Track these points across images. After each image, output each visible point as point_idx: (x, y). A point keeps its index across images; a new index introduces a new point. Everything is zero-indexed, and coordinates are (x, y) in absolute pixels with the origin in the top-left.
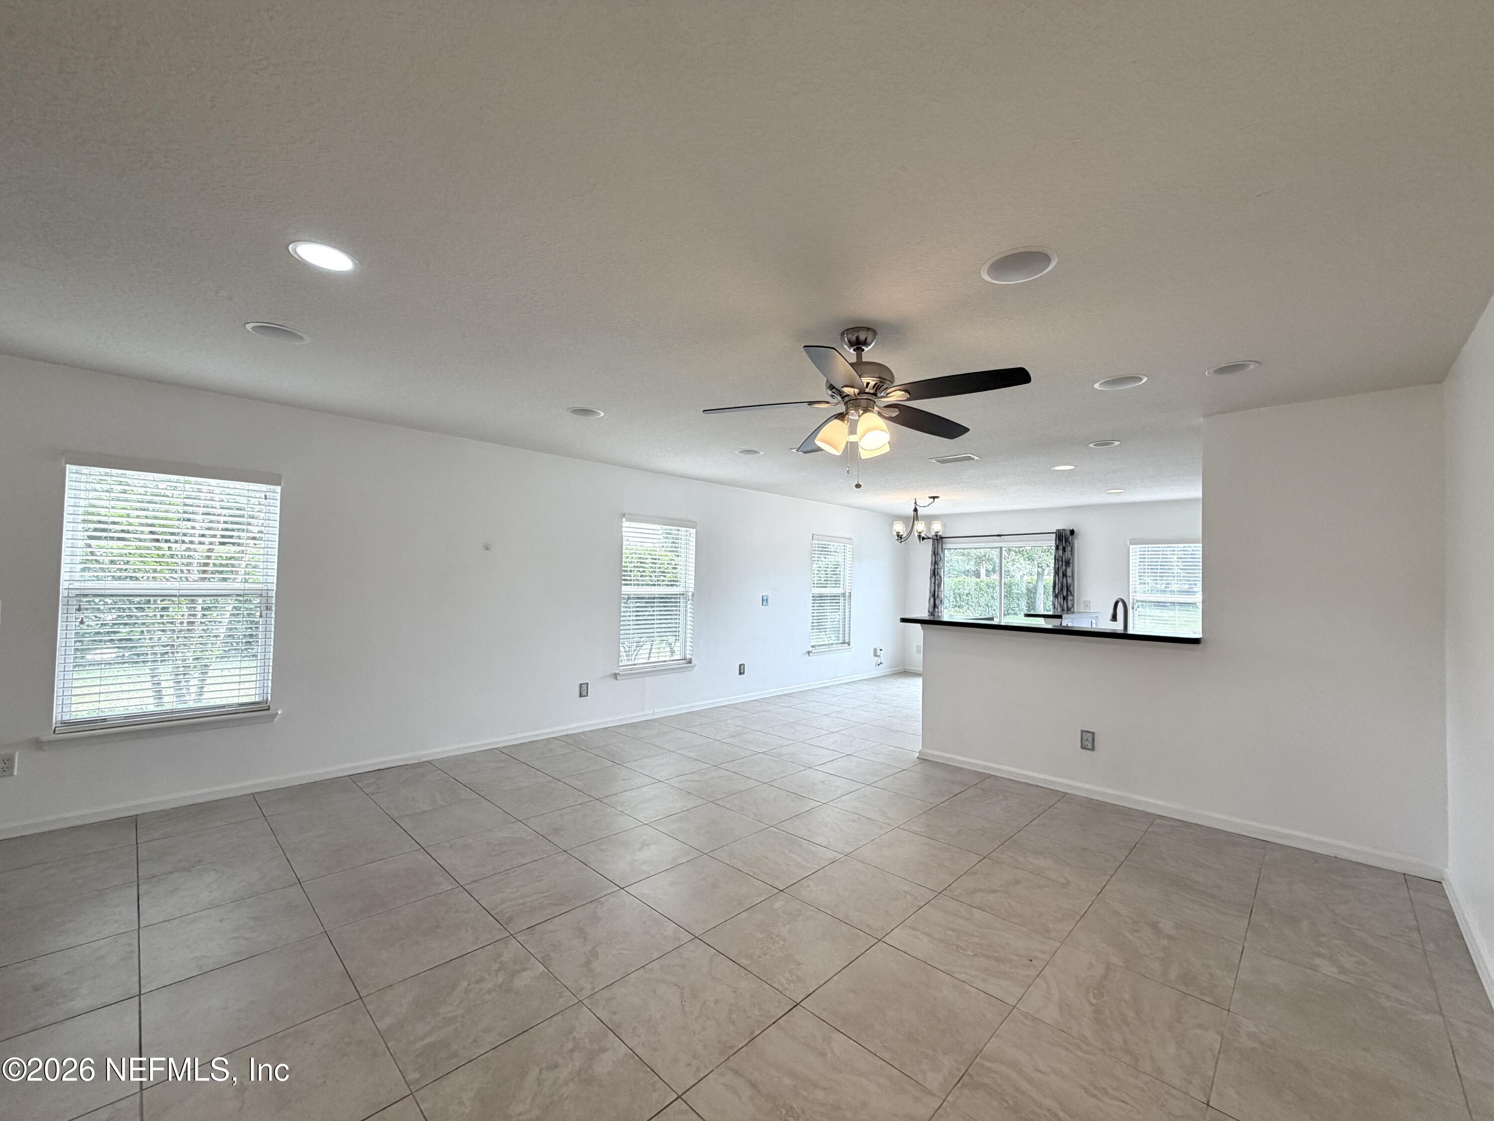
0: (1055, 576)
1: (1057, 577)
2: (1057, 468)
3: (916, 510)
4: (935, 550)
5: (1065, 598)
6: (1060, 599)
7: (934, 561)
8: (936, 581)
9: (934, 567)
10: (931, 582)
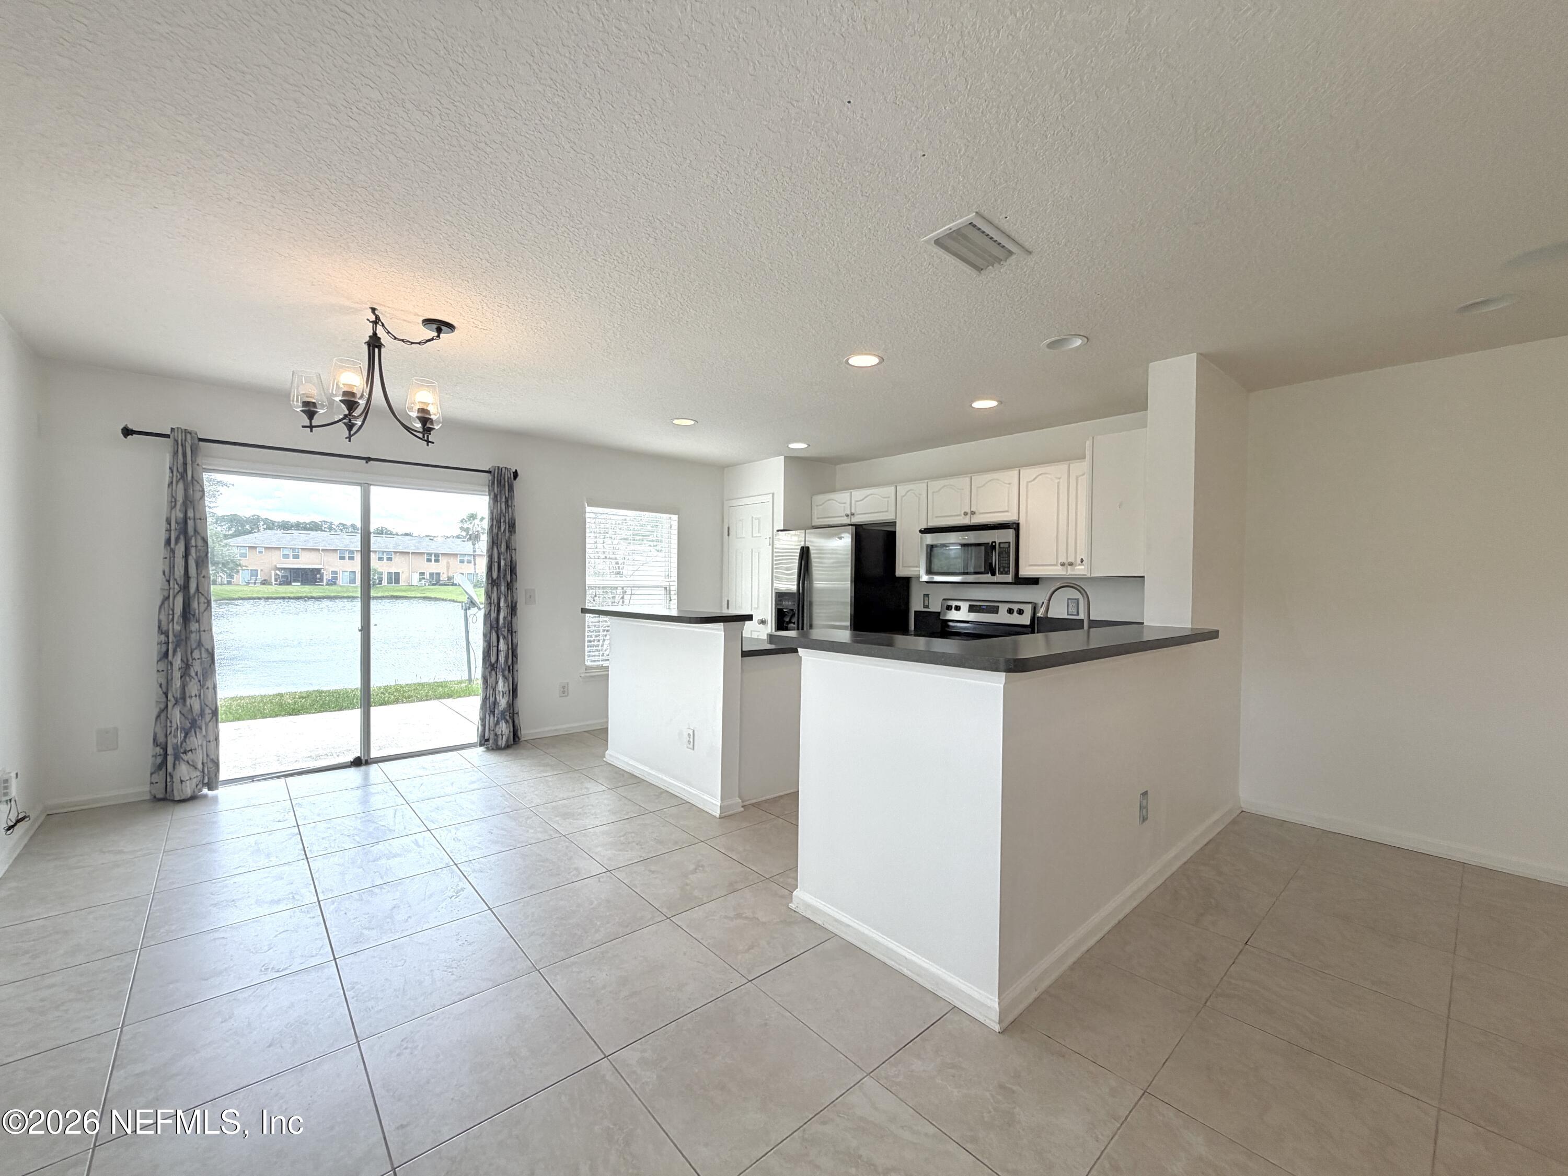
0: (492, 549)
1: (496, 551)
4: (185, 470)
5: (510, 586)
6: (503, 588)
7: (180, 499)
8: (193, 551)
9: (180, 515)
10: (173, 551)
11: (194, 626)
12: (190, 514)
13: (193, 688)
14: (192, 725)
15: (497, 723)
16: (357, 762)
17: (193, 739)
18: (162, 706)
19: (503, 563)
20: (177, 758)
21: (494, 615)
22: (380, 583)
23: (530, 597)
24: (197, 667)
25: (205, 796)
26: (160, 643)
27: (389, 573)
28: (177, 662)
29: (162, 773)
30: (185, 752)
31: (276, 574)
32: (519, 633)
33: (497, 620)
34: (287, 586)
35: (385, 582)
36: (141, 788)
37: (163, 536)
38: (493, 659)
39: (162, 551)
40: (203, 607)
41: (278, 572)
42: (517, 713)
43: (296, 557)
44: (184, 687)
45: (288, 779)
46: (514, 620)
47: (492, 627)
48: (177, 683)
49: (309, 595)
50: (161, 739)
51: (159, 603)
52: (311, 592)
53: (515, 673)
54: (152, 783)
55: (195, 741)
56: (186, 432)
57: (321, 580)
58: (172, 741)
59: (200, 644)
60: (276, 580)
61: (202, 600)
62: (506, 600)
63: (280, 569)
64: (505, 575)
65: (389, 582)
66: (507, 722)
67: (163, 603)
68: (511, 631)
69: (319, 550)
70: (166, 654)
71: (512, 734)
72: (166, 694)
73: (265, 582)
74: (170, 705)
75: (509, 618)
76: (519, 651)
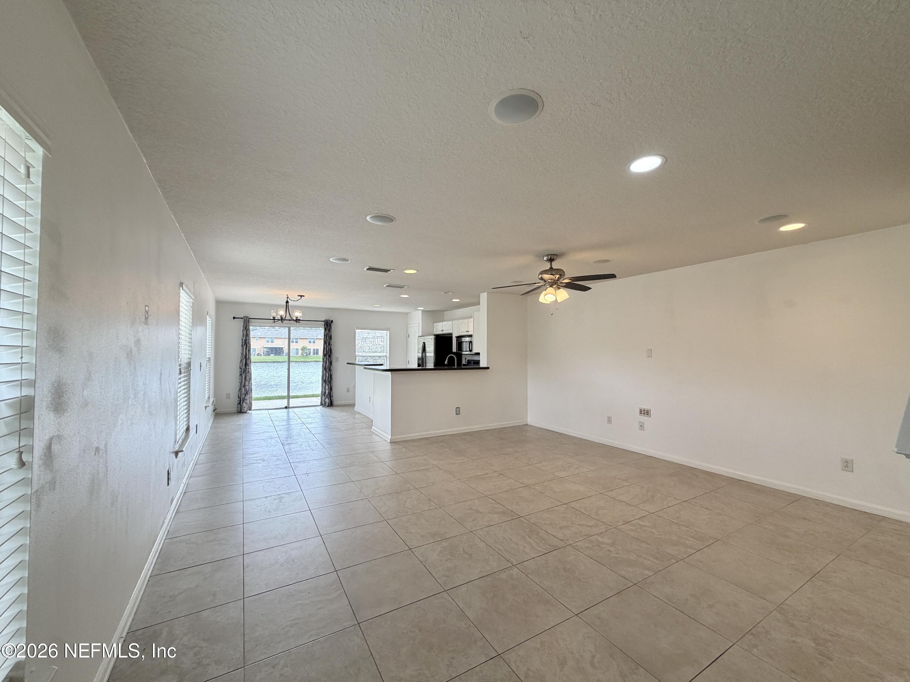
0: (324, 345)
1: (325, 345)
2: (402, 296)
3: (287, 302)
4: (246, 327)
5: (330, 356)
6: (327, 357)
7: (245, 334)
8: (248, 347)
9: (245, 338)
10: (243, 348)
11: (247, 367)
12: (247, 338)
13: (247, 383)
14: (246, 393)
15: (325, 399)
16: (286, 408)
17: (247, 396)
18: (240, 388)
19: (327, 349)
20: (243, 401)
21: (325, 365)
22: (310, 354)
23: (337, 360)
24: (248, 378)
25: (249, 413)
26: (240, 371)
27: (314, 349)
28: (244, 377)
29: (240, 405)
30: (245, 400)
31: (264, 350)
32: (333, 371)
33: (326, 366)
34: (268, 356)
35: (312, 354)
36: (235, 410)
37: (241, 344)
38: (324, 379)
39: (241, 348)
40: (249, 362)
41: (264, 349)
42: (332, 396)
43: (272, 342)
44: (245, 383)
45: (269, 411)
46: (331, 367)
47: (324, 369)
48: (243, 382)
49: (278, 360)
50: (240, 396)
51: (240, 361)
52: (278, 359)
53: (331, 383)
54: (237, 408)
55: (247, 397)
56: (247, 317)
57: (283, 353)
58: (242, 397)
59: (248, 372)
60: (263, 353)
61: (249, 360)
62: (328, 360)
63: (265, 348)
64: (328, 352)
65: (314, 354)
66: (328, 398)
67: (241, 361)
68: (330, 370)
69: (282, 338)
70: (241, 375)
71: (330, 403)
72: (241, 385)
73: (258, 355)
74: (242, 387)
75: (329, 366)
76: (333, 377)
